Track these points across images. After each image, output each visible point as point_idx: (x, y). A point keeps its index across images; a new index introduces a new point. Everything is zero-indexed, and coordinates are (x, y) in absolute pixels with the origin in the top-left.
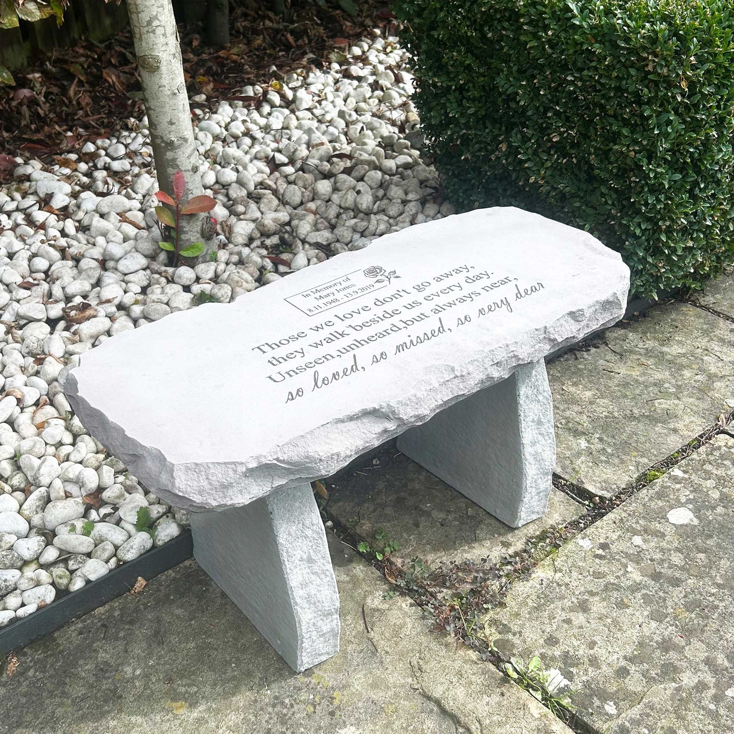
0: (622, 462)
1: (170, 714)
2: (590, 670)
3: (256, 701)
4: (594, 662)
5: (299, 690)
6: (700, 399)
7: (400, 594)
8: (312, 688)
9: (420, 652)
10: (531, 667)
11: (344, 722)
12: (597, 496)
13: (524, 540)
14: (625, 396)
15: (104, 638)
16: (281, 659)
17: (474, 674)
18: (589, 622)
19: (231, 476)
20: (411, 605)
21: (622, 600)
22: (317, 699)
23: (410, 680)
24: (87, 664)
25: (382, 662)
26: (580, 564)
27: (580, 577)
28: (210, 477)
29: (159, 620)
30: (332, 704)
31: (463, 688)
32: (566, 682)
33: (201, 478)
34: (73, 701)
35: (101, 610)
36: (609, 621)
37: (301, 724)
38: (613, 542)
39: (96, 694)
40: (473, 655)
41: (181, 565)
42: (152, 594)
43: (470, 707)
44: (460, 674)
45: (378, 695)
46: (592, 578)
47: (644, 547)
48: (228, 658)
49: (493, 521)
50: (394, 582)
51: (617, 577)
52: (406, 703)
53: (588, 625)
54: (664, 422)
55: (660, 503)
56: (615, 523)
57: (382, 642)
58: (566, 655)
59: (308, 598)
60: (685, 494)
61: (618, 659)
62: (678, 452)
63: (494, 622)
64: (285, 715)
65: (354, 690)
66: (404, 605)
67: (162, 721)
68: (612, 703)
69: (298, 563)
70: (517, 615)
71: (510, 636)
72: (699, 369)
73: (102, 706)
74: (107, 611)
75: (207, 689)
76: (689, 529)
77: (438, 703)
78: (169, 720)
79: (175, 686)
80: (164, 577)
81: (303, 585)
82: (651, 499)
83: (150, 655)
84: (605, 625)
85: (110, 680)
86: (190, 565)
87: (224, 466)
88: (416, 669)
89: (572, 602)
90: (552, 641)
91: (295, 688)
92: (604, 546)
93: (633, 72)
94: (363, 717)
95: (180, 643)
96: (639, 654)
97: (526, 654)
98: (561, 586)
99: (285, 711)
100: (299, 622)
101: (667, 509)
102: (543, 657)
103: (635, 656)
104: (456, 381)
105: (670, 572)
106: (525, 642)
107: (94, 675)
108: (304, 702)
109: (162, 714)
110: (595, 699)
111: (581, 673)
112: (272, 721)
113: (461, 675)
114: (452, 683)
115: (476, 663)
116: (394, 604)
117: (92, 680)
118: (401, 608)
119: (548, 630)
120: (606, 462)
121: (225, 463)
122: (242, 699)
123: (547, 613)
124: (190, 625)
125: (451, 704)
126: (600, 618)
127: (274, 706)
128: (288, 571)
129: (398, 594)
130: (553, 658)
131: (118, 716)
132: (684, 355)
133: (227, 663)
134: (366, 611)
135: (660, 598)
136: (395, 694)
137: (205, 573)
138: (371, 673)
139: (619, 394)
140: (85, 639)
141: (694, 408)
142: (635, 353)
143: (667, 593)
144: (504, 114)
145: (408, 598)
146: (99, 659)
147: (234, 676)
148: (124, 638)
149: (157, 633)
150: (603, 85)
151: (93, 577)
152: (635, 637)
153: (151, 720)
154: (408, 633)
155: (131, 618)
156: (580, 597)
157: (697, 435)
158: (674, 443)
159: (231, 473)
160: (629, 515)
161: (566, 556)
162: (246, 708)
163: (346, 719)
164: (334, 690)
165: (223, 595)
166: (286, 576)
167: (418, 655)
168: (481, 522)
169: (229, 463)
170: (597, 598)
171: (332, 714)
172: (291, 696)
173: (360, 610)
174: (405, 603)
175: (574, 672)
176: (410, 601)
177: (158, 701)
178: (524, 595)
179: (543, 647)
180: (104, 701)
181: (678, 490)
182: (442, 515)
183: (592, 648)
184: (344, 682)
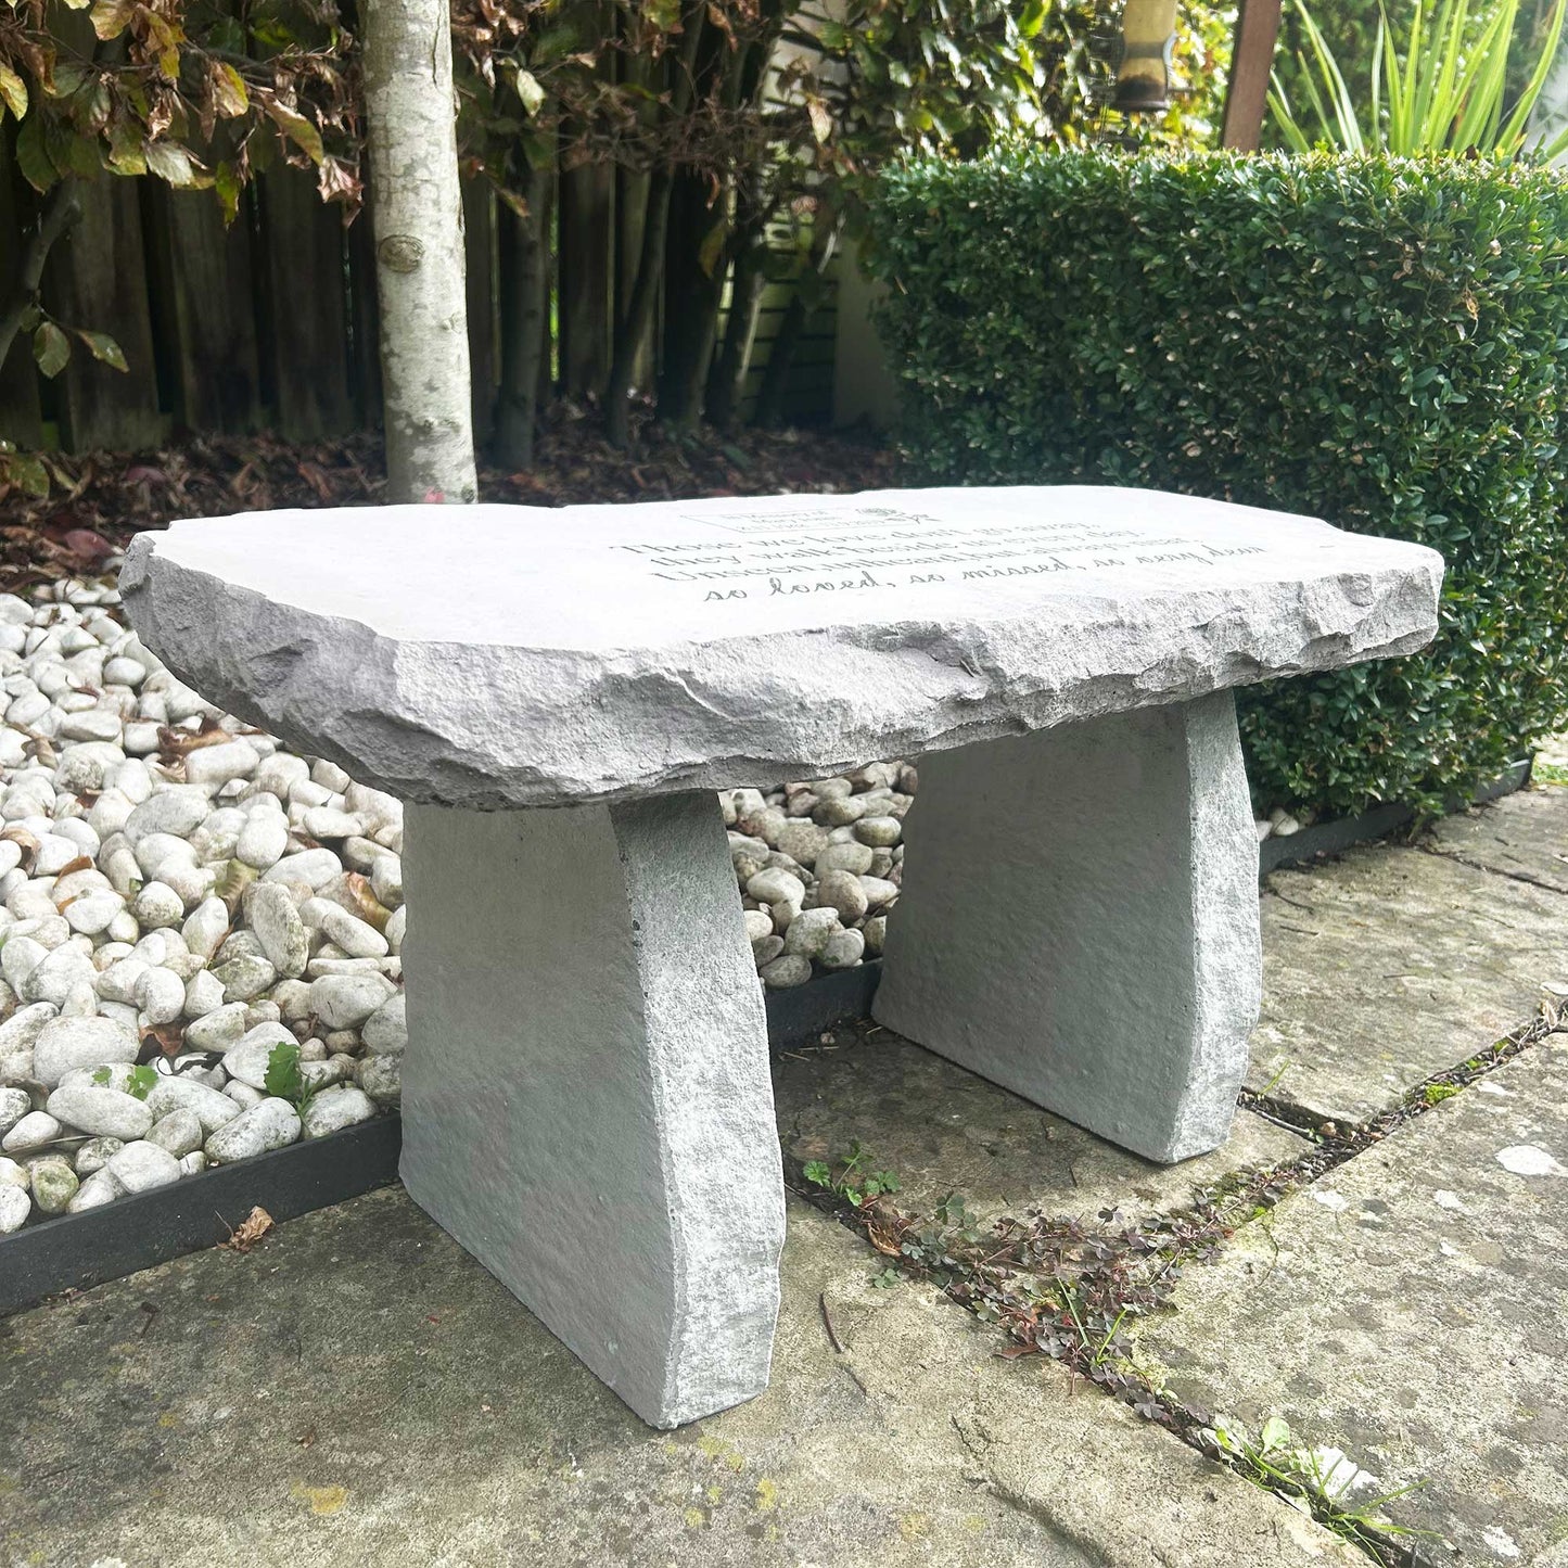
0: (1367, 1067)
1: (301, 1516)
2: (1420, 1452)
3: (544, 1493)
4: (1422, 1434)
5: (663, 1472)
6: (1489, 980)
7: (912, 1278)
8: (699, 1469)
9: (976, 1398)
10: (1269, 1440)
11: (791, 1553)
12: (1329, 1120)
13: (1187, 1189)
14: (1339, 968)
15: (143, 1335)
16: (614, 1397)
17: (1127, 1450)
18: (1385, 1351)
19: (560, 690)
20: (940, 1301)
21: (1450, 1310)
22: (713, 1495)
23: (959, 1461)
24: (84, 1390)
25: (882, 1418)
26: (1332, 1237)
27: (1337, 1260)
28: (499, 683)
29: (295, 1304)
30: (753, 1507)
31: (1103, 1480)
32: (1364, 1478)
33: (472, 683)
34: (26, 1475)
35: (147, 1275)
36: (1433, 1349)
37: (670, 1554)
38: (1393, 1200)
39: (97, 1459)
40: (1116, 1409)
41: (365, 1198)
42: (282, 1251)
43: (1130, 1523)
44: (1090, 1449)
45: (877, 1492)
46: (1365, 1264)
47: (1467, 1211)
48: (472, 1392)
49: (1108, 1153)
50: (893, 1252)
51: (1424, 1264)
52: (956, 1512)
53: (1385, 1356)
54: (1431, 1010)
55: (1474, 1137)
56: (1386, 1165)
57: (877, 1373)
58: (1349, 1419)
59: (713, 1194)
60: (1521, 1124)
61: (1482, 1432)
62: (1475, 1059)
63: (1151, 1343)
64: (625, 1530)
65: (812, 1478)
66: (922, 1300)
67: (276, 1531)
68: (1500, 1530)
69: (694, 1088)
70: (1207, 1330)
71: (1199, 1374)
72: (1471, 936)
73: (110, 1490)
74: (159, 1279)
75: (412, 1460)
76: (1554, 1183)
77: (1042, 1514)
78: (294, 1530)
79: (322, 1449)
80: (319, 1219)
81: (704, 1153)
82: (1450, 1128)
83: (262, 1376)
84: (1425, 1358)
85: (142, 1429)
86: (388, 1198)
87: (540, 659)
88: (972, 1436)
89: (1333, 1310)
90: (1303, 1385)
91: (651, 1467)
92: (1374, 1206)
93: (1369, 282)
94: (840, 1541)
95: (345, 1353)
96: (1530, 1422)
97: (1252, 1413)
98: (1298, 1276)
99: (624, 1520)
100: (683, 1259)
101: (1494, 1148)
102: (1292, 1419)
103: (1521, 1426)
104: (1118, 635)
105: (1543, 1259)
106: (1241, 1388)
107: (99, 1415)
108: (678, 1501)
109: (277, 1513)
110: (1453, 1519)
111: (1399, 1458)
112: (587, 1544)
113: (1093, 1450)
114: (1072, 1467)
115: (1125, 1426)
116: (896, 1296)
117: (92, 1424)
118: (916, 1306)
119: (1291, 1364)
120: (1331, 1066)
121: (544, 652)
122: (507, 1485)
123: (1278, 1328)
124: (377, 1318)
125: (1080, 1515)
126: (1409, 1344)
127: (594, 1507)
128: (668, 1105)
129: (904, 1277)
130: (1317, 1423)
131: (150, 1516)
132: (1434, 916)
133: (468, 1403)
134: (829, 1309)
135: (1538, 1308)
136: (924, 1491)
137: (425, 1215)
138: (852, 1440)
139: (1324, 964)
140: (92, 1335)
141: (1483, 993)
142: (1337, 908)
143: (1551, 1300)
144: (1084, 423)
145: (929, 1285)
146: (121, 1380)
147: (486, 1434)
148: (198, 1337)
149: (285, 1331)
150: (1302, 322)
151: (136, 1182)
152: (1507, 1385)
153: (244, 1527)
154: (940, 1357)
155: (222, 1299)
156: (1348, 1299)
157: (1507, 1034)
158: (1463, 1045)
159: (560, 681)
160: (1414, 1154)
161: (1294, 1220)
162: (516, 1510)
163: (794, 1546)
164: (759, 1477)
165: (468, 1260)
166: (658, 1119)
167: (972, 1405)
168: (1080, 1153)
169: (556, 654)
170: (1389, 1304)
171: (756, 1531)
172: (642, 1486)
173: (815, 1304)
174: (927, 1295)
175: (1381, 1456)
176: (937, 1292)
177: (270, 1482)
178: (1215, 1293)
179: (1288, 1399)
180: (115, 1478)
181: (1505, 1117)
182: (988, 1137)
183: (1411, 1406)
184: (784, 1458)
